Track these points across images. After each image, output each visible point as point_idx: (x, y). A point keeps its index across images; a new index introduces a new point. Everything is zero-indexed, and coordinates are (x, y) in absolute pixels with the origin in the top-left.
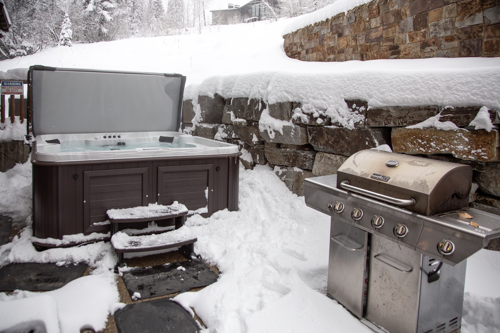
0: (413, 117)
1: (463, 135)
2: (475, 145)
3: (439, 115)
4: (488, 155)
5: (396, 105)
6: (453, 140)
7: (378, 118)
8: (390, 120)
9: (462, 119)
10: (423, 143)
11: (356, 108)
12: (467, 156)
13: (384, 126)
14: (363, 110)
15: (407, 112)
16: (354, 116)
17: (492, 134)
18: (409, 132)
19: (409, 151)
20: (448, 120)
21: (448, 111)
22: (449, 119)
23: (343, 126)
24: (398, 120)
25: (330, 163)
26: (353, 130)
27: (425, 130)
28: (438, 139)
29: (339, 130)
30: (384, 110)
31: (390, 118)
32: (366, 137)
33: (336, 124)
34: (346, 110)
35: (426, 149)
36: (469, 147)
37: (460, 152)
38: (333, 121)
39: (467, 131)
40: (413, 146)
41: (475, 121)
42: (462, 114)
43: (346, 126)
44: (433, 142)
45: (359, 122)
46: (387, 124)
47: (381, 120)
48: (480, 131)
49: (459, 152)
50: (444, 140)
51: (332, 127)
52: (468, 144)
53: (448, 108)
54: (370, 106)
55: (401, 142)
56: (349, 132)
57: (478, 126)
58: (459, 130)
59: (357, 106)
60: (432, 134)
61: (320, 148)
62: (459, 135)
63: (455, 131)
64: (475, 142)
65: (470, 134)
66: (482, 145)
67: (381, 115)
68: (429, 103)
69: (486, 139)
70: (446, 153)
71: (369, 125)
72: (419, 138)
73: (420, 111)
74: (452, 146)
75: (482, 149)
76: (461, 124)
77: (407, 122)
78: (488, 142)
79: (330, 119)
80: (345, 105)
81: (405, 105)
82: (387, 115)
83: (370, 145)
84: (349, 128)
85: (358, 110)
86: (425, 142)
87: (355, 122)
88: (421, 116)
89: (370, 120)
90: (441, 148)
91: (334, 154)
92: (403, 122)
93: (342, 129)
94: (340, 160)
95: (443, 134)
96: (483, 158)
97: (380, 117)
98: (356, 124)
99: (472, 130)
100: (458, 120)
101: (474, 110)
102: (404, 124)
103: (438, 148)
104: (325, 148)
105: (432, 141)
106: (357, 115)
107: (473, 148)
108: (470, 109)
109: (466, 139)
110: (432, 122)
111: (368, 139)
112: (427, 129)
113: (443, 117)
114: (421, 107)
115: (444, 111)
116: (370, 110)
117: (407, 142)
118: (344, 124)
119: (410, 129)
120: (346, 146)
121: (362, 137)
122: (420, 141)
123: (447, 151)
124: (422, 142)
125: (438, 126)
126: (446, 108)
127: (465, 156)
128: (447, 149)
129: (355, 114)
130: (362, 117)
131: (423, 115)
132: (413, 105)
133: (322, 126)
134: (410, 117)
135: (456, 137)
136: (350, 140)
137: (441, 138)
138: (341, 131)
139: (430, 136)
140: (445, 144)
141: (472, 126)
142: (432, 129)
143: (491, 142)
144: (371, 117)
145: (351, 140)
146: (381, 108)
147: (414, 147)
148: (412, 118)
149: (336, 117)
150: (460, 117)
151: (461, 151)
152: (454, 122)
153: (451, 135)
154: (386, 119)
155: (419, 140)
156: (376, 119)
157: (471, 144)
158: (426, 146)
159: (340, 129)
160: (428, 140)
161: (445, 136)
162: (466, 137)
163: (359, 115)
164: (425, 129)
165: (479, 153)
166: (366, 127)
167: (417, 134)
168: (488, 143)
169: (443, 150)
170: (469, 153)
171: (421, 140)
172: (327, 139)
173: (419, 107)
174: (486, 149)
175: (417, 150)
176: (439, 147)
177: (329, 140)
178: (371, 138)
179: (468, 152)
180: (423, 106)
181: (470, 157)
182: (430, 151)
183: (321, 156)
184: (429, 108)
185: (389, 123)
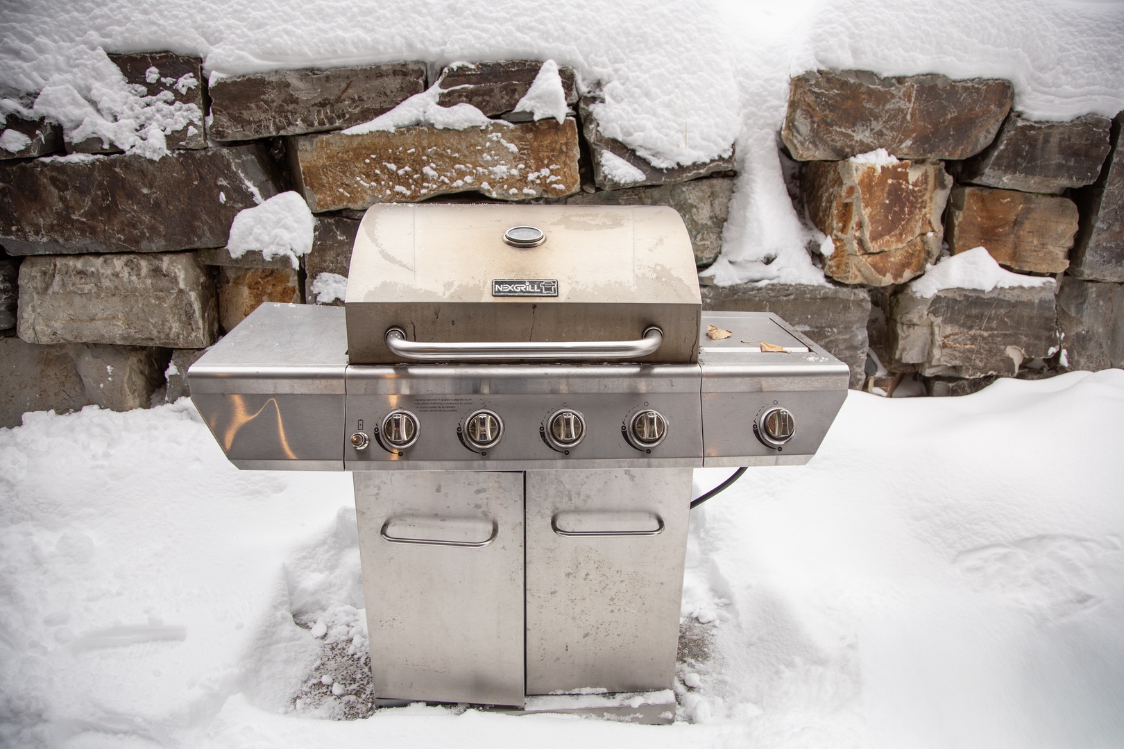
0: (361, 99)
1: (503, 137)
2: (534, 158)
3: (435, 90)
4: (565, 180)
5: (308, 64)
6: (481, 152)
7: (251, 109)
8: (294, 113)
9: (498, 97)
10: (401, 172)
11: (163, 80)
12: (520, 189)
13: (274, 134)
14: (189, 89)
15: (344, 85)
16: (158, 111)
17: (568, 128)
18: (355, 144)
19: (363, 199)
20: (463, 102)
21: (459, 75)
22: (466, 96)
23: (122, 152)
24: (319, 112)
25: (87, 288)
26: (164, 159)
27: (402, 134)
28: (441, 156)
29: (107, 167)
30: (269, 83)
31: (291, 107)
32: (217, 178)
33: (92, 144)
34: (122, 89)
35: (413, 187)
36: (521, 166)
37: (502, 181)
38: (75, 136)
39: (512, 126)
40: (373, 184)
41: (530, 99)
42: (496, 82)
43: (134, 150)
44: (429, 165)
45: (186, 129)
46: (284, 128)
47: (263, 116)
48: (540, 124)
49: (499, 182)
50: (457, 155)
51: (75, 158)
52: (517, 159)
53: (459, 68)
54: (219, 69)
55: (334, 178)
56: (151, 168)
57: (542, 111)
58: (492, 125)
59: (162, 75)
60: (425, 143)
61: (37, 243)
62: (495, 138)
63: (483, 128)
64: (533, 151)
65: (519, 133)
66: (548, 157)
67: (263, 100)
68: (407, 56)
69: (556, 142)
70: (468, 188)
71: (223, 137)
72: (389, 158)
73: (380, 80)
74: (480, 169)
75: (551, 167)
76: (494, 108)
77: (344, 115)
78: (561, 148)
79: (58, 130)
80: (114, 72)
81: (336, 62)
82: (283, 96)
83: (235, 202)
84: (148, 155)
85: (170, 88)
86: (407, 168)
87: (168, 132)
88: (385, 94)
89: (224, 120)
90: (452, 180)
91: (97, 254)
92: (332, 117)
93: (123, 161)
94: (127, 270)
95: (454, 141)
96: (555, 189)
97: (259, 107)
98: (173, 139)
99: (526, 122)
100: (487, 98)
101: (526, 71)
102: (338, 123)
103: (446, 180)
104: (61, 241)
105: (427, 163)
106: (172, 108)
107: (530, 167)
108: (516, 68)
109: (513, 148)
110: (422, 109)
111: (225, 183)
112: (408, 131)
113: (449, 94)
114: (384, 68)
115: (449, 76)
116: (221, 85)
117: (353, 175)
118: (127, 141)
119: (358, 135)
120: (146, 218)
121: (202, 178)
122: (393, 167)
123: (471, 184)
124: (399, 168)
125: (440, 118)
126: (454, 66)
127: (514, 191)
128: (468, 179)
129: (161, 105)
130: (194, 111)
131: (388, 93)
132: (357, 63)
133: (31, 159)
134: (353, 100)
135: (488, 144)
136: (158, 194)
137: (449, 151)
138: (117, 170)
139: (420, 149)
140: (462, 166)
141: (524, 112)
142: (421, 127)
143: (567, 148)
144: (226, 108)
145: (162, 196)
146: (259, 76)
147: (376, 188)
148: (358, 103)
149: (87, 120)
150: (492, 90)
151: (503, 178)
152: (478, 106)
153: (473, 141)
154: (281, 111)
155: (389, 166)
156: (246, 115)
157: (525, 157)
158: (411, 177)
159: (113, 164)
160: (414, 161)
161: (459, 146)
162: (512, 143)
163: (178, 104)
164: (403, 130)
165: (545, 177)
166: (210, 145)
167: (382, 146)
168: (561, 152)
169: (460, 183)
170: (523, 180)
171: (395, 163)
172: (61, 205)
173: (378, 67)
174: (558, 166)
175: (388, 192)
176: (446, 176)
177: (68, 209)
178: (232, 177)
179: (521, 180)
180: (386, 65)
181: (526, 191)
182: (424, 191)
183: (45, 273)
184: (404, 70)
185: (289, 124)
